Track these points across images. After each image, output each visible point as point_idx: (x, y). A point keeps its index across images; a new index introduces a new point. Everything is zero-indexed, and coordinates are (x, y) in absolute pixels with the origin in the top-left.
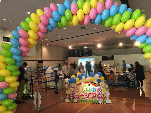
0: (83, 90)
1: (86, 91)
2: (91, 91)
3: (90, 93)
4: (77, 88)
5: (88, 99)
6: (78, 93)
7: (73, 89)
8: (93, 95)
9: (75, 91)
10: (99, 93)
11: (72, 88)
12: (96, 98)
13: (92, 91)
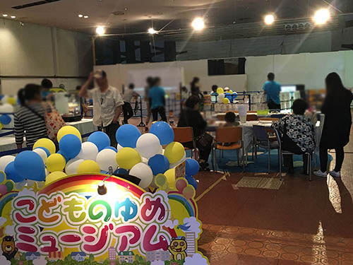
0: (76, 214)
1: (87, 217)
2: (113, 216)
3: (111, 227)
4: (46, 206)
5: (99, 256)
6: (50, 230)
7: (25, 211)
8: (122, 235)
9: (34, 219)
10: (151, 223)
11: (20, 204)
12: (138, 248)
13: (120, 216)
